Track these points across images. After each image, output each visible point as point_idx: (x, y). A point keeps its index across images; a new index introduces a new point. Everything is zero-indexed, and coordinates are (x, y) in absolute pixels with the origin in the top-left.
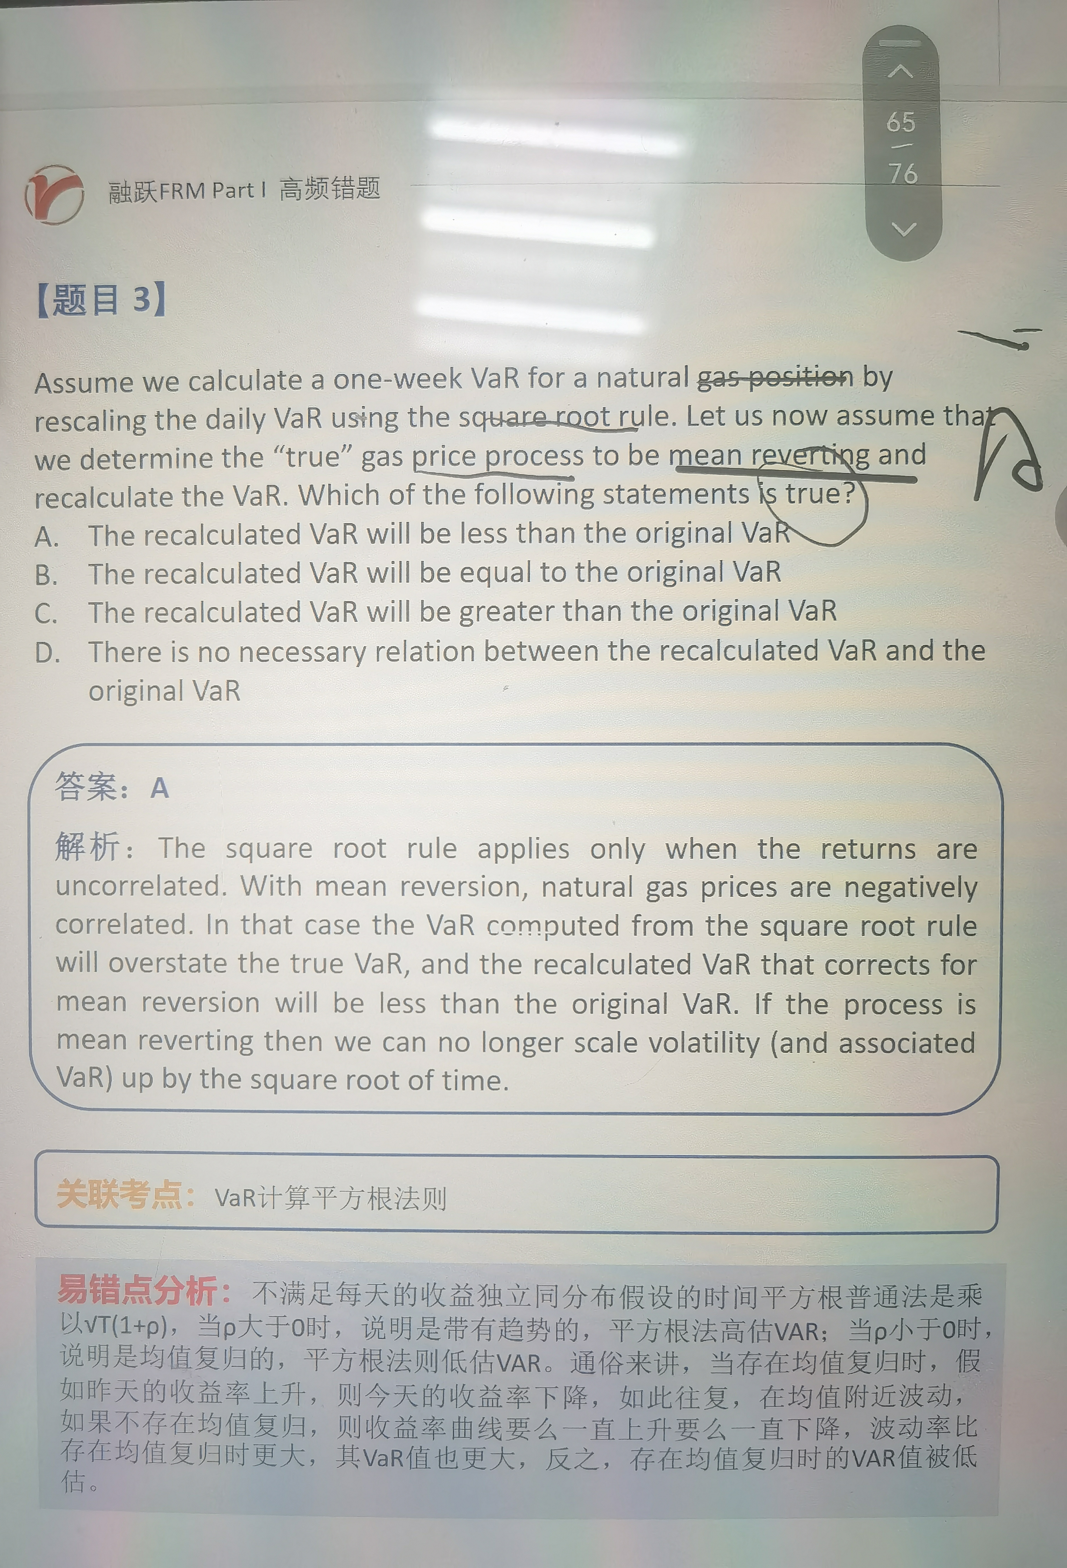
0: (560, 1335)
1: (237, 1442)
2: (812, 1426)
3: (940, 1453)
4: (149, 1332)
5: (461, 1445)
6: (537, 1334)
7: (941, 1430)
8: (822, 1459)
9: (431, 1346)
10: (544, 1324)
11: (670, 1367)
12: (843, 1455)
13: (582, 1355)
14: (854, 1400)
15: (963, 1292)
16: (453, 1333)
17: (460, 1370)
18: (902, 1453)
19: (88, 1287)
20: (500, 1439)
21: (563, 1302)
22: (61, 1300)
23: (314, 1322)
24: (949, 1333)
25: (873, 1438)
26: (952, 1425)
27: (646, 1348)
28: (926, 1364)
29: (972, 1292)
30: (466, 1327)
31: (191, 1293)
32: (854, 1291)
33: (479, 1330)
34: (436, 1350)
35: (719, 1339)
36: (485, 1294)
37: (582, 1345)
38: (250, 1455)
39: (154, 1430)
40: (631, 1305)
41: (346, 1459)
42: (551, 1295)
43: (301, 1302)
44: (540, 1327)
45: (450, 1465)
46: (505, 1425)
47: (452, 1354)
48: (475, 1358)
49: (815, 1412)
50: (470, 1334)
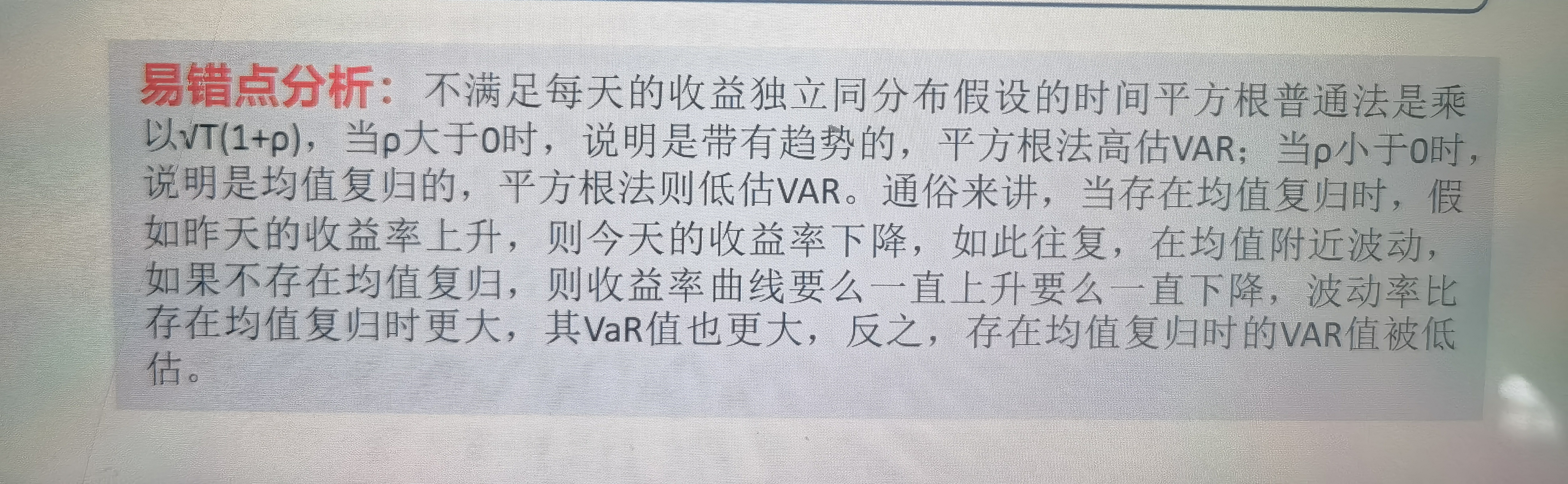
0: (868, 150)
1: (403, 307)
2: (1223, 285)
3: (1404, 329)
4: (275, 148)
5: (723, 310)
6: (835, 149)
7: (1406, 297)
8: (1238, 333)
9: (682, 166)
10: (845, 134)
11: (1024, 199)
12: (1268, 329)
13: (900, 179)
14: (1283, 250)
15: (1439, 96)
16: (715, 148)
17: (723, 200)
18: (1352, 328)
19: (184, 83)
20: (781, 301)
21: (873, 101)
22: (144, 101)
23: (514, 132)
24: (1420, 154)
25: (1311, 304)
26: (1422, 290)
27: (991, 169)
28: (1387, 199)
29: (1452, 96)
30: (734, 138)
31: (335, 89)
32: (1285, 92)
33: (752, 143)
34: (691, 172)
35: (1095, 158)
36: (761, 91)
37: (899, 166)
38: (422, 326)
39: (281, 290)
40: (972, 107)
41: (560, 330)
42: (856, 93)
43: (495, 103)
44: (840, 138)
45: (710, 339)
46: (788, 280)
47: (713, 178)
48: (745, 184)
49: (1229, 265)
50: (740, 150)
